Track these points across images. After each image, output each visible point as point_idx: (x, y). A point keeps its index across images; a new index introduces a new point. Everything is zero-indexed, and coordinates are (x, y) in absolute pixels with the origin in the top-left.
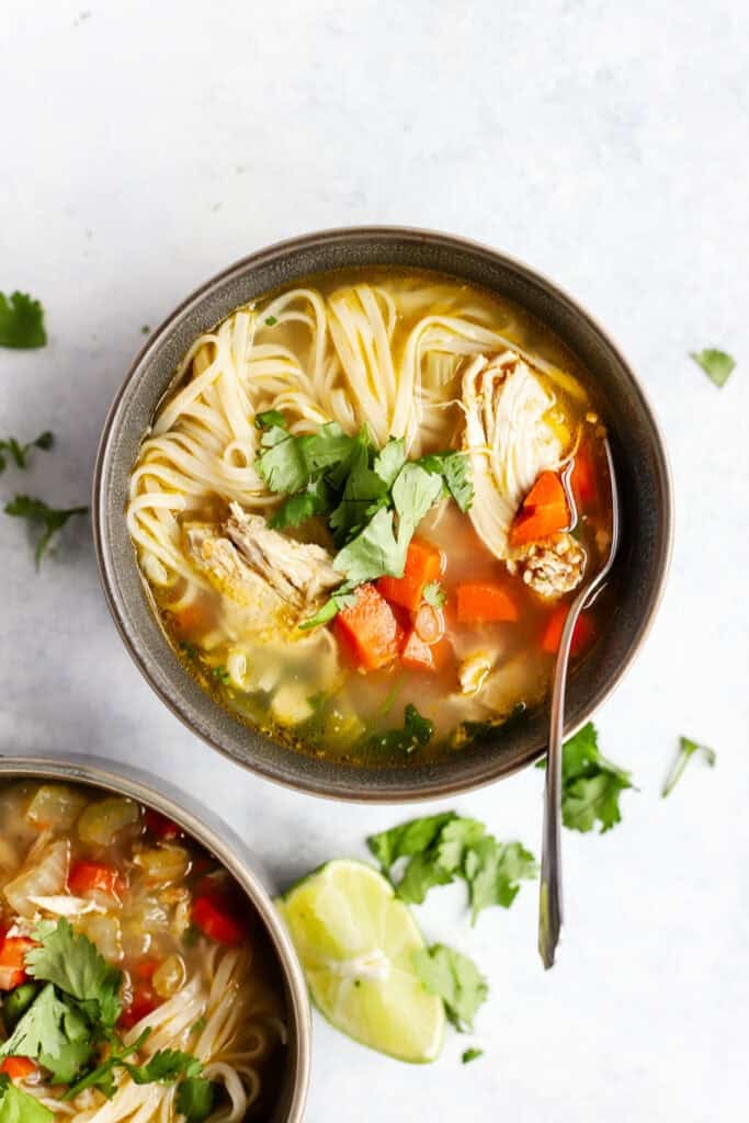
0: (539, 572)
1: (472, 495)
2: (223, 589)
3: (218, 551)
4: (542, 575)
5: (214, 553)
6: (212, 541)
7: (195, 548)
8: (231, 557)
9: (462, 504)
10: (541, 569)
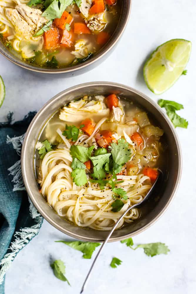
0: (91, 24)
1: (81, 3)
2: (15, 25)
3: (13, 13)
4: (92, 25)
5: (13, 14)
6: (12, 10)
7: (7, 13)
8: (17, 15)
9: (78, 5)
10: (92, 23)
